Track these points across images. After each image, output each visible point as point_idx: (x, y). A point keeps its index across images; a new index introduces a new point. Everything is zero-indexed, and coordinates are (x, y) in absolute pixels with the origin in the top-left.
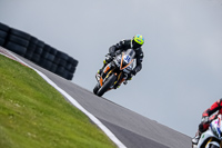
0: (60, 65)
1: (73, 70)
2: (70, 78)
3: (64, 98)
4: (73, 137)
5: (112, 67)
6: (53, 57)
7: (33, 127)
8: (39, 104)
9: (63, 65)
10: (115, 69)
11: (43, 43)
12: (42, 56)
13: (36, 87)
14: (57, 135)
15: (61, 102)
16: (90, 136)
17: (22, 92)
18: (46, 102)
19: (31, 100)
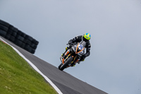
0: (27, 44)
1: (35, 48)
2: (33, 52)
3: (29, 65)
4: (34, 90)
5: (70, 52)
6: (23, 39)
7: (9, 83)
8: (13, 68)
9: (29, 44)
10: (73, 53)
11: (17, 29)
12: (16, 38)
13: (11, 57)
14: (24, 88)
15: (27, 68)
16: (45, 90)
17: (3, 60)
18: (18, 67)
19: (8, 66)
